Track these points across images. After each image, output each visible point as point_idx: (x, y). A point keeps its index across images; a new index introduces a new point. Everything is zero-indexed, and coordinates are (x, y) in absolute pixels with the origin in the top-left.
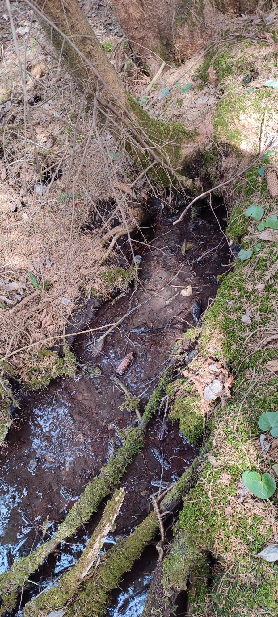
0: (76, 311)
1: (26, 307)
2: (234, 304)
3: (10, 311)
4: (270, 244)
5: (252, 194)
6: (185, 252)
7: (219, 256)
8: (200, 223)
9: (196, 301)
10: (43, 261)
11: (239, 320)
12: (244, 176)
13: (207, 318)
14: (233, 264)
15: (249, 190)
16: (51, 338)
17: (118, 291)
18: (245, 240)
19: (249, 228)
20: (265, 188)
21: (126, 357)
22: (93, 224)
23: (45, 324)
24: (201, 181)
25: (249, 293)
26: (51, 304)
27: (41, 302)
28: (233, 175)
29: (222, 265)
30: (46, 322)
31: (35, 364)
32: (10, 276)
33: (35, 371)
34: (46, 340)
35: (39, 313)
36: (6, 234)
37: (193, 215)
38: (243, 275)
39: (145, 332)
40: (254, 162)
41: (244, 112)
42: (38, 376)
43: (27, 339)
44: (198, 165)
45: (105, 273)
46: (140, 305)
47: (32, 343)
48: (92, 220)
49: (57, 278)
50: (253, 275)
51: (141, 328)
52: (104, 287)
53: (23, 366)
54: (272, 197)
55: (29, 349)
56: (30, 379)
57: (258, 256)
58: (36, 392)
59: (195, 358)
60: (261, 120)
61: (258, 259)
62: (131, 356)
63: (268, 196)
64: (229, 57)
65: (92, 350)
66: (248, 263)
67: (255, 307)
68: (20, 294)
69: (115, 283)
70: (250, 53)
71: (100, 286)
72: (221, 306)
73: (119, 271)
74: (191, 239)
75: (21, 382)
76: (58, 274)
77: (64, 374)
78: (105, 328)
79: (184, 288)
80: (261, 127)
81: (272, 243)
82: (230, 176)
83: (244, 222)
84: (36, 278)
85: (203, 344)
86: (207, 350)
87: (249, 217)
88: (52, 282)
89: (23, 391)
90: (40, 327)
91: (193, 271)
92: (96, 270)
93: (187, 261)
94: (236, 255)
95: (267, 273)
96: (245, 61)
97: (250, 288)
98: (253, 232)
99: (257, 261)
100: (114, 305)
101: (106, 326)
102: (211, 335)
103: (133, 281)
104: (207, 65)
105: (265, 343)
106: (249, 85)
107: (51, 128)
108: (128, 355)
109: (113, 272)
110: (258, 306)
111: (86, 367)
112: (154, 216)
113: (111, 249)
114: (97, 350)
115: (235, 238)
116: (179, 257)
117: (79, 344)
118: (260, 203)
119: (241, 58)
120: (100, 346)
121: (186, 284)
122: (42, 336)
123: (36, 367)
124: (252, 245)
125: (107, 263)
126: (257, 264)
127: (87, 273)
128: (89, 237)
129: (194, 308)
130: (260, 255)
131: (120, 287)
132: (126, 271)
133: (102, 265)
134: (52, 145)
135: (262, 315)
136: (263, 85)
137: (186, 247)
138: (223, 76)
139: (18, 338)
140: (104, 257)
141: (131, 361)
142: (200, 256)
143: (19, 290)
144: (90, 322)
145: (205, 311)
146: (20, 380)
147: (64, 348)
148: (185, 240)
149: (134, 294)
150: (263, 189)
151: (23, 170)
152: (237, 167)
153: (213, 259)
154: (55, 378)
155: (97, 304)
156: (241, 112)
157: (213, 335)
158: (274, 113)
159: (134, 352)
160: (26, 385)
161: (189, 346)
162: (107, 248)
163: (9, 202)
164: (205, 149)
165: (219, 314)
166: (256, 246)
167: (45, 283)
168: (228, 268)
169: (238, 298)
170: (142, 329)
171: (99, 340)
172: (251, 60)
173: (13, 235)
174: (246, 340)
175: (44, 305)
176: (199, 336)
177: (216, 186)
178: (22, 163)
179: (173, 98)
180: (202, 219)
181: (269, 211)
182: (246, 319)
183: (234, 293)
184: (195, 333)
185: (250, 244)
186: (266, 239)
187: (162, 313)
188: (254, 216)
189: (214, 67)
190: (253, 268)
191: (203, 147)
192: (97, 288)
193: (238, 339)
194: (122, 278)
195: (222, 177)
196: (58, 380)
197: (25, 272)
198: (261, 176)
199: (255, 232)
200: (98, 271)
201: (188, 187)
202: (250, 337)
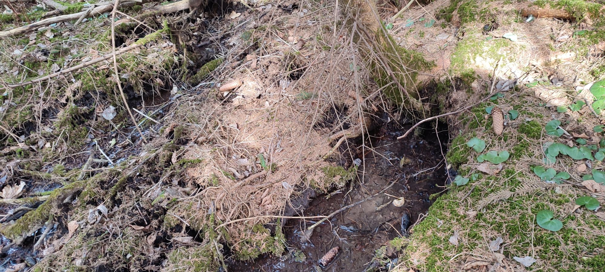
0: (294, 197)
1: (252, 183)
2: (444, 224)
3: (238, 183)
4: (487, 176)
5: (477, 127)
6: (403, 166)
7: (435, 176)
8: (421, 142)
9: (406, 214)
10: (275, 146)
11: (446, 240)
12: (472, 110)
13: (416, 230)
14: (448, 186)
15: (474, 123)
16: (268, 216)
17: (335, 187)
18: (463, 167)
19: (469, 157)
20: (490, 125)
21: (332, 250)
22: (324, 123)
23: (265, 202)
24: (430, 106)
25: (460, 217)
26: (274, 185)
27: (265, 181)
28: (461, 107)
29: (437, 185)
30: (266, 201)
31: (249, 236)
32: (243, 153)
33: (247, 243)
34: (263, 216)
35: (261, 191)
36: (248, 116)
37: (416, 134)
38: (457, 199)
39: (354, 231)
40: (483, 100)
41: (480, 55)
42: (248, 248)
43: (247, 212)
44: (430, 92)
45: (326, 168)
46: (352, 205)
47: (250, 217)
48: (324, 119)
49: (283, 163)
50: (466, 201)
51: (350, 226)
52: (323, 181)
53: (237, 235)
54: (495, 135)
55: (246, 221)
56: (241, 249)
57: (474, 184)
58: (243, 262)
59: (398, 266)
60: (495, 66)
61: (474, 187)
62: (337, 250)
63: (492, 133)
64: (474, 6)
65: (301, 236)
66: (463, 189)
67: (464, 232)
68: (248, 171)
69: (334, 179)
70: (494, 7)
71: (319, 179)
72: (431, 222)
73: (339, 170)
74: (410, 155)
75: (233, 250)
76: (285, 160)
77: (272, 252)
78: (317, 218)
79: (396, 199)
80: (494, 71)
81: (489, 176)
82: (458, 107)
83: (465, 151)
84: (265, 159)
85: (408, 254)
86: (411, 261)
87: (471, 148)
88: (278, 166)
89: (232, 258)
90: (260, 204)
91: (408, 185)
92: (319, 164)
93: (403, 174)
94: (453, 179)
95: (480, 202)
96: (488, 12)
97: (462, 213)
98: (472, 162)
99: (472, 189)
100: (329, 199)
101: (318, 217)
102: (417, 247)
103: (350, 181)
104: (452, 9)
105: (469, 267)
106: (488, 33)
107: (302, 33)
108: (333, 249)
109: (334, 169)
110: (468, 231)
111: (293, 250)
112: (379, 127)
113: (336, 148)
114: (306, 237)
115: (454, 164)
116: (396, 169)
117: (290, 228)
118: (483, 137)
119: (485, 9)
120: (309, 234)
121: (400, 195)
122: (260, 213)
123: (249, 239)
124: (469, 174)
125: (330, 159)
126: (472, 192)
127: (311, 164)
128: (318, 133)
129: (403, 219)
130: (476, 184)
131: (337, 184)
132: (345, 171)
133: (325, 160)
134: (301, 47)
135: (469, 240)
136: (501, 36)
137: (405, 161)
138: (466, 21)
139: (239, 209)
140: (328, 154)
141: (336, 255)
142: (417, 172)
143: (248, 167)
144: (304, 209)
145: (414, 225)
146: (232, 247)
147: (277, 228)
148: (404, 155)
149: (349, 193)
150: (488, 125)
151: (272, 64)
152: (466, 101)
153: (428, 178)
154: (262, 254)
155: (313, 195)
156: (478, 55)
157: (419, 248)
158: (508, 61)
159: (339, 247)
160: (236, 254)
161: (393, 254)
162: (332, 147)
163: (255, 89)
164: (439, 80)
165: (428, 229)
166: (473, 175)
167: (273, 165)
168: (442, 189)
169: (448, 219)
170: (351, 228)
171: (309, 228)
172: (494, 12)
173: (253, 118)
174: (451, 260)
175: (268, 184)
176: (405, 247)
177: (444, 113)
178: (272, 58)
179: (416, 29)
180: (424, 139)
181: (491, 146)
182: (453, 240)
183: (446, 213)
184: (402, 242)
185: (468, 172)
186: (484, 171)
187: (372, 217)
188: (475, 148)
189: (458, 11)
190: (467, 195)
191: (438, 77)
192: (317, 180)
193: (443, 257)
194: (341, 176)
195: (450, 106)
196: (265, 256)
197: (257, 152)
198: (487, 113)
199: (474, 162)
200: (320, 165)
201: (417, 109)
202: (456, 258)
